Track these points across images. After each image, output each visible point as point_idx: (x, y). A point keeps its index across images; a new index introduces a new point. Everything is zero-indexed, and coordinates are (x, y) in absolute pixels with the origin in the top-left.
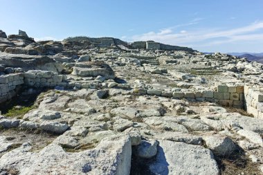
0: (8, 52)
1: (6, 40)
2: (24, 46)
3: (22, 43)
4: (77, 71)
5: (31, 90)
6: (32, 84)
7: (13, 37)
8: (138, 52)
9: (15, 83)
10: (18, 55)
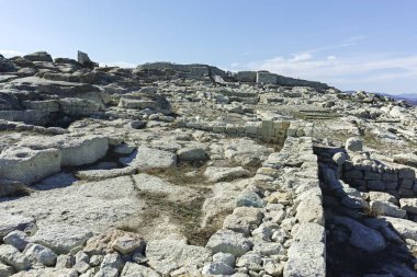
0: (47, 78)
1: (50, 65)
2: (71, 72)
3: (68, 69)
4: (124, 103)
5: (66, 118)
6: (67, 112)
7: (60, 61)
8: (238, 87)
9: (50, 110)
10: (57, 82)
